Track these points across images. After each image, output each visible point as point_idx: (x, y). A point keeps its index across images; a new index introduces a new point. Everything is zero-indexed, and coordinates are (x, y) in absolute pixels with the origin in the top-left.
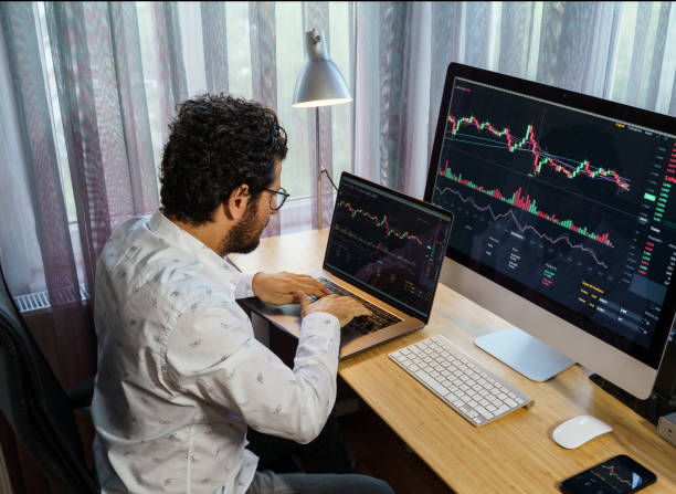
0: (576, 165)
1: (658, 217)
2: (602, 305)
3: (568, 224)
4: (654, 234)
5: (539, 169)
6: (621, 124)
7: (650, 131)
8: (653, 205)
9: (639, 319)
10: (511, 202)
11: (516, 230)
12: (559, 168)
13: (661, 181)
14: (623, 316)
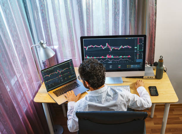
0: (120, 47)
1: (138, 50)
2: (132, 66)
3: (121, 57)
4: (138, 52)
5: (111, 50)
6: (127, 38)
7: (133, 38)
8: (137, 49)
9: (139, 65)
10: (107, 57)
11: (109, 61)
12: (116, 49)
13: (137, 45)
14: (136, 66)
